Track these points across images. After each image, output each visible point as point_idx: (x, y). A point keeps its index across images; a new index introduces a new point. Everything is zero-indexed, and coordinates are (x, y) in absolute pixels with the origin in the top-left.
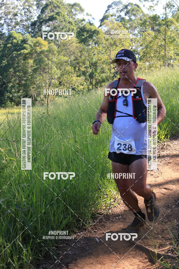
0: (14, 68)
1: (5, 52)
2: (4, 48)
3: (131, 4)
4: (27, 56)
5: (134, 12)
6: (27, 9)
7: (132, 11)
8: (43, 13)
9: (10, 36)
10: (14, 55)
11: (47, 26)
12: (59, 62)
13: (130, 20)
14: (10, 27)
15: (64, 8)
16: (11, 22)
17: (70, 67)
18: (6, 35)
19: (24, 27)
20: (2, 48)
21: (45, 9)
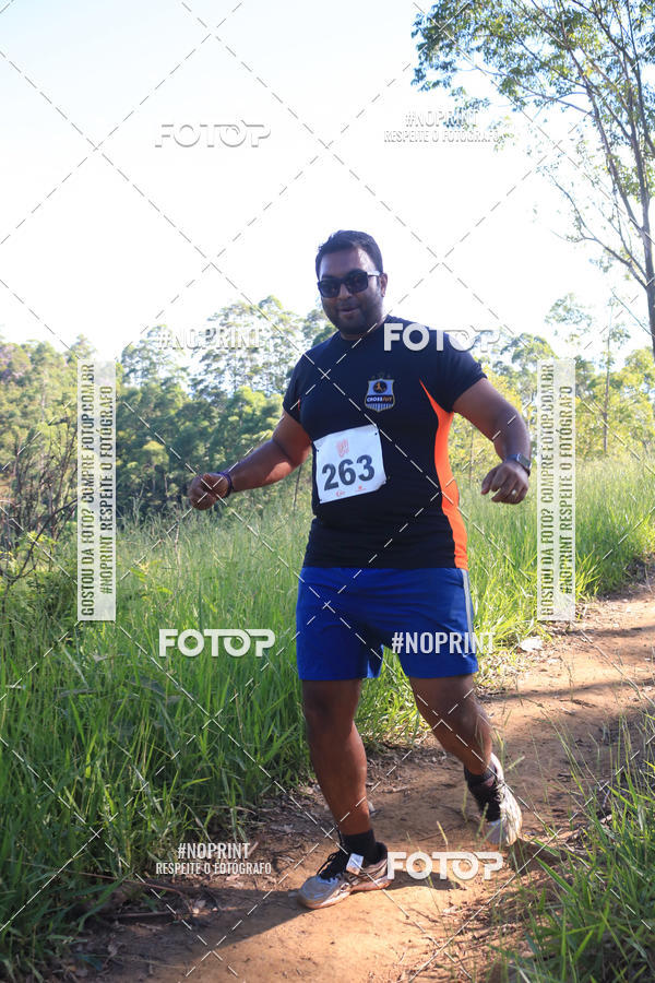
2: (220, 423)
3: (529, 336)
5: (532, 356)
6: (282, 338)
7: (529, 353)
9: (238, 399)
10: (243, 442)
13: (525, 372)
14: (238, 378)
16: (243, 366)
18: (229, 396)
19: (271, 379)
20: (217, 425)
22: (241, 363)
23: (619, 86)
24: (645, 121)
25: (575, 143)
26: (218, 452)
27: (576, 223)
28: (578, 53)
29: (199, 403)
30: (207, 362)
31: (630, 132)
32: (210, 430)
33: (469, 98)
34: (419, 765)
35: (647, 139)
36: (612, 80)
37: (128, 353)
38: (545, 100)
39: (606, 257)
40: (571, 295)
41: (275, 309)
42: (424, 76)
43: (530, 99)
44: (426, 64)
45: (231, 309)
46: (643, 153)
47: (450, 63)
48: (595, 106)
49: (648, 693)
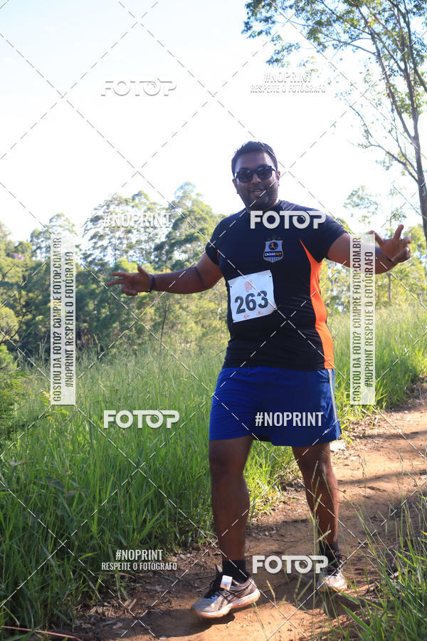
0: (122, 323)
1: (107, 294)
4: (144, 301)
8: (176, 230)
9: (118, 267)
10: (122, 299)
11: (182, 252)
12: (200, 312)
14: (118, 252)
15: (213, 221)
16: (121, 243)
17: (220, 322)
18: (111, 266)
19: (142, 252)
20: (103, 287)
21: (179, 222)
22: (119, 241)
23: (394, 33)
24: (414, 59)
25: (363, 75)
26: (104, 307)
27: (365, 134)
28: (364, 10)
29: (89, 272)
30: (94, 240)
31: (403, 67)
32: (97, 291)
33: (285, 43)
34: (256, 538)
35: (416, 72)
36: (389, 28)
37: (35, 235)
38: (341, 44)
39: (387, 159)
40: (362, 187)
41: (144, 200)
42: (251, 27)
43: (329, 44)
44: (252, 18)
45: (111, 201)
46: (413, 83)
47: (270, 18)
48: (377, 48)
49: (423, 481)
